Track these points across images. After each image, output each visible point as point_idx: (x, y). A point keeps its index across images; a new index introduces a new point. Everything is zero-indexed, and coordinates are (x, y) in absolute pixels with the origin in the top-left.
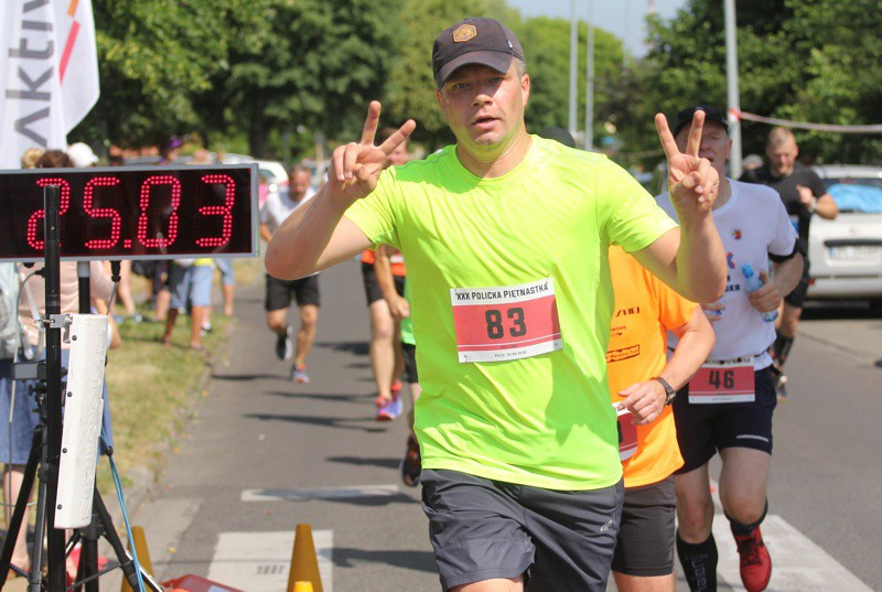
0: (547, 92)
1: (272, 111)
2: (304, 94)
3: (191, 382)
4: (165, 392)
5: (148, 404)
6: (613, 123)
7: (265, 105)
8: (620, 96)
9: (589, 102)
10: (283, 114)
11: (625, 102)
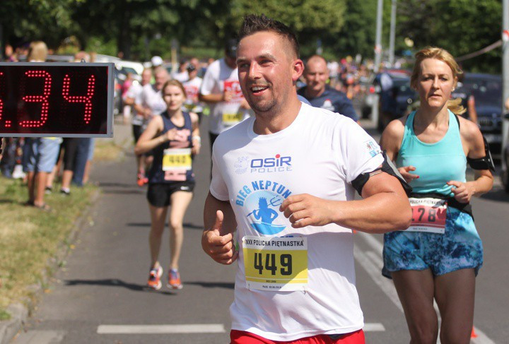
0: (360, 12)
1: (136, 21)
2: (163, 8)
3: (62, 237)
4: (40, 245)
5: (26, 253)
6: (411, 39)
7: (131, 17)
8: (418, 16)
9: (393, 21)
10: (146, 25)
11: (422, 21)
